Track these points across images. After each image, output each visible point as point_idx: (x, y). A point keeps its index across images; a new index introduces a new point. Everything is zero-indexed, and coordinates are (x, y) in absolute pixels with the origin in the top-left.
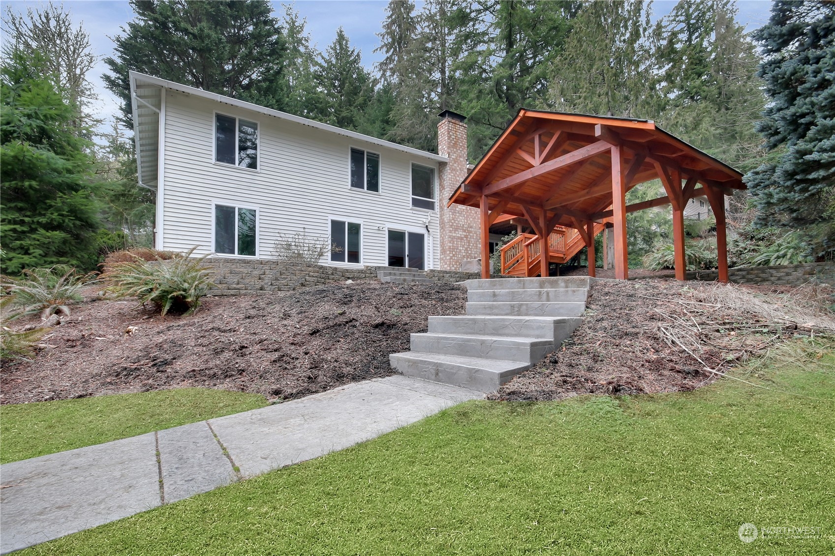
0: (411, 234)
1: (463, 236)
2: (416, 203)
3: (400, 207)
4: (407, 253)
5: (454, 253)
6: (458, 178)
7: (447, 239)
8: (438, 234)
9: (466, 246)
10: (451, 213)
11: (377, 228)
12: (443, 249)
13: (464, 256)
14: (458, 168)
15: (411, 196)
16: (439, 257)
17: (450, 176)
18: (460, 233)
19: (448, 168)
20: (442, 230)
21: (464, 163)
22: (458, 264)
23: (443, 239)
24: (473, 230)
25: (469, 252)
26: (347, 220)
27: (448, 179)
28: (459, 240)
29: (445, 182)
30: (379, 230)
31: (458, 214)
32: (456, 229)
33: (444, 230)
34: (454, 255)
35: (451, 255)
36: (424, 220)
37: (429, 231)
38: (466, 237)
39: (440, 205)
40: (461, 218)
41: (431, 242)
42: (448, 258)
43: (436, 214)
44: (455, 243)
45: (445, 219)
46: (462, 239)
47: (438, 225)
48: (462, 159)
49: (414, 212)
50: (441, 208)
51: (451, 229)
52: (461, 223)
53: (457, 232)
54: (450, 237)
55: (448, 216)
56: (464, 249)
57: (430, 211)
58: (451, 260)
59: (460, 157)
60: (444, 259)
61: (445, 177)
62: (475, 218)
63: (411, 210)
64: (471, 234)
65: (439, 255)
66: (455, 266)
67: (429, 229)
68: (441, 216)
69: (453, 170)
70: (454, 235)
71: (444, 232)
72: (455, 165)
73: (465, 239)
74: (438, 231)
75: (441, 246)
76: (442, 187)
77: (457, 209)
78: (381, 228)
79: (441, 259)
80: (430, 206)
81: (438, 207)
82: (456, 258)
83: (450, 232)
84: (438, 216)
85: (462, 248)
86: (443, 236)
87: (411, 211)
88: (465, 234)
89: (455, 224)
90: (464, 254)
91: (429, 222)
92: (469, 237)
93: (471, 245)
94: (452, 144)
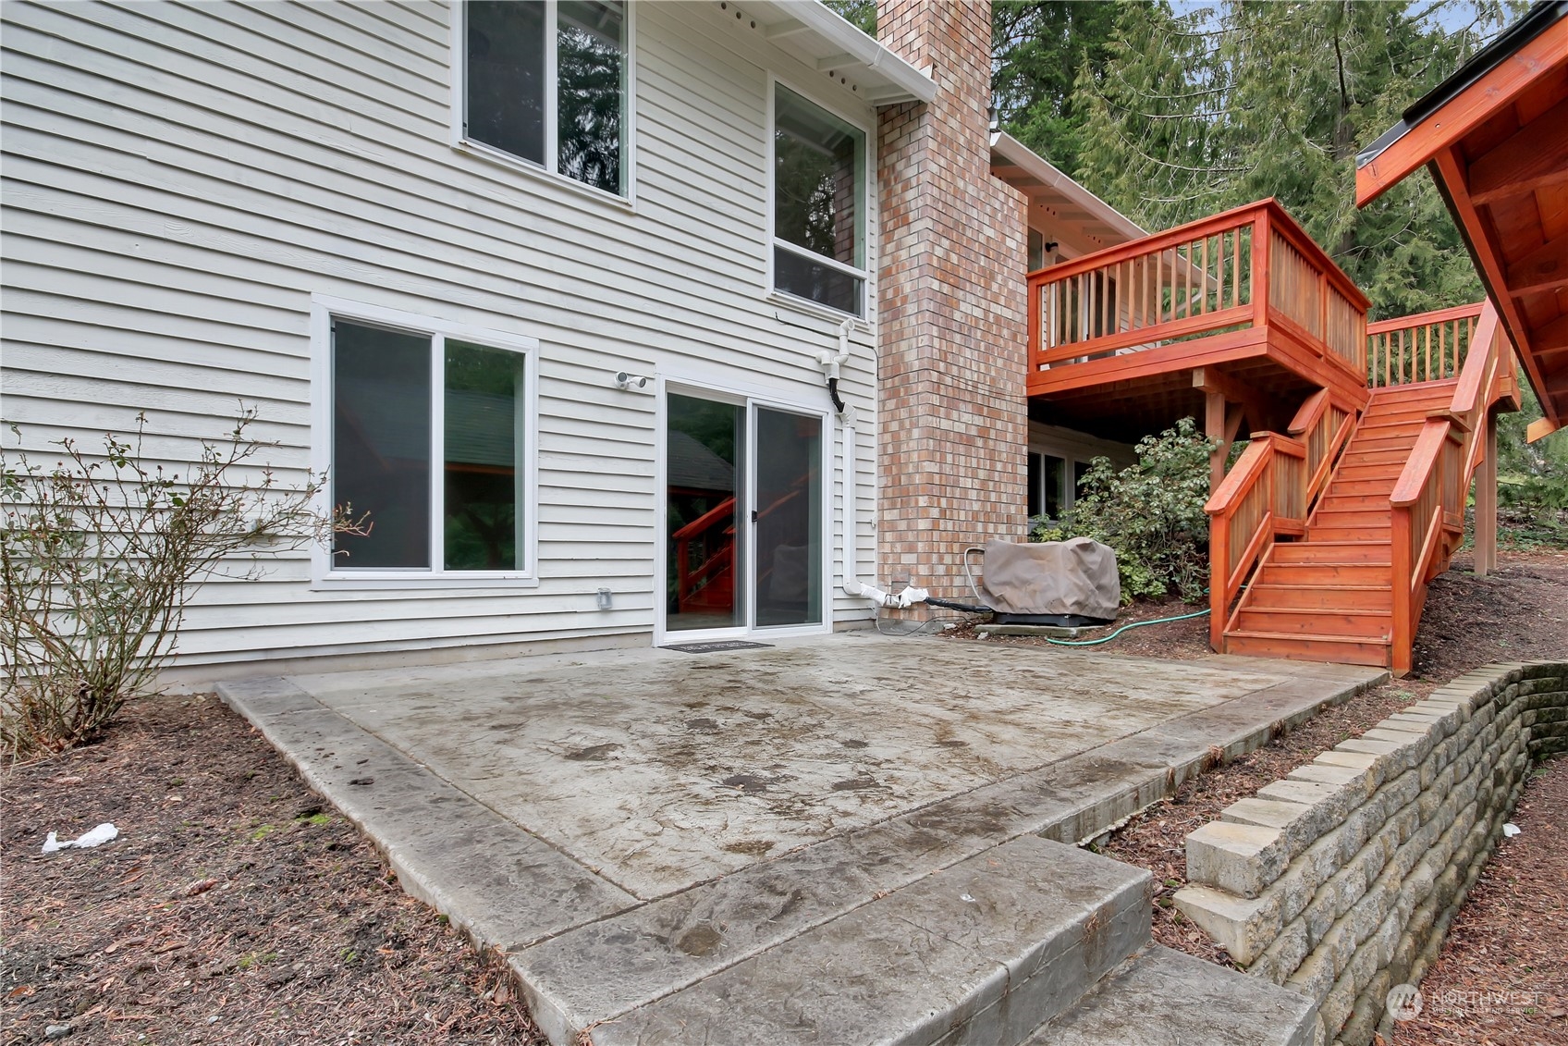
0: (766, 415)
1: (973, 432)
2: (792, 276)
3: (727, 284)
4: (750, 503)
5: (944, 502)
6: (961, 184)
7: (915, 442)
8: (874, 417)
9: (982, 474)
10: (935, 331)
11: (612, 381)
12: (896, 482)
13: (975, 515)
14: (962, 140)
15: (771, 240)
16: (874, 517)
17: (935, 168)
18: (966, 418)
19: (929, 131)
20: (891, 404)
21: (980, 121)
22: (956, 548)
23: (897, 442)
24: (1004, 406)
25: (993, 497)
26: (442, 326)
27: (926, 177)
28: (962, 449)
29: (911, 194)
30: (623, 391)
31: (958, 338)
32: (952, 403)
33: (903, 404)
34: (943, 512)
35: (935, 513)
36: (826, 356)
37: (840, 407)
38: (983, 433)
39: (882, 293)
40: (968, 353)
41: (847, 451)
42: (923, 524)
43: (865, 331)
44: (949, 458)
45: (911, 357)
46: (968, 441)
47: (873, 380)
48: (975, 105)
49: (784, 315)
50: (891, 308)
51: (936, 400)
52: (968, 374)
53: (955, 415)
54: (931, 433)
55: (925, 341)
56: (977, 484)
57: (850, 318)
58: (936, 535)
59: (969, 92)
60: (903, 525)
61: (912, 172)
62: (1009, 359)
63: (770, 302)
64: (999, 425)
65: (874, 506)
66: (948, 559)
67: (842, 398)
68: (887, 341)
69: (946, 142)
70: (945, 424)
71: (903, 413)
72: (953, 123)
73: (980, 442)
74: (874, 405)
75: (886, 470)
76: (895, 216)
77: (957, 316)
78: (633, 384)
79: (883, 527)
80: (843, 294)
81: (875, 305)
82: (950, 526)
83: (933, 411)
84: (874, 342)
85: (968, 483)
86: (894, 426)
87: (770, 311)
88: (979, 421)
89: (948, 380)
90: (976, 506)
91: (842, 365)
92: (993, 434)
93: (999, 466)
94: (942, 26)
